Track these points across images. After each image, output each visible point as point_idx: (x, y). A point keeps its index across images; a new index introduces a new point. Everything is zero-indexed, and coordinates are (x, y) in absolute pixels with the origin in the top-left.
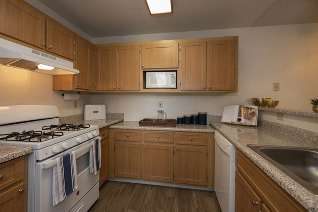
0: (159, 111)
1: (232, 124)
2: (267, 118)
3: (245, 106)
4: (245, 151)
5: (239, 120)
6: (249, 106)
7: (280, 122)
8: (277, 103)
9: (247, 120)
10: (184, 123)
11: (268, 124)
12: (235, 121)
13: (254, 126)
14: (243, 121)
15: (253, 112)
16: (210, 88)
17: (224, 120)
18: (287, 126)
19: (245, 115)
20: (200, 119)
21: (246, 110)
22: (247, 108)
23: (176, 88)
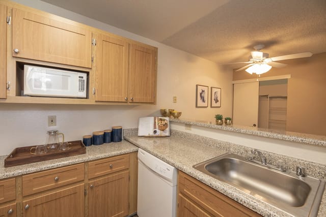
0: (50, 133)
1: (149, 137)
2: (176, 128)
3: (159, 118)
4: (200, 177)
5: (155, 132)
6: (162, 118)
7: (188, 131)
8: (180, 114)
9: (162, 131)
10: (94, 144)
11: (177, 133)
12: (152, 133)
13: (167, 136)
14: (159, 133)
15: (166, 123)
16: (132, 100)
17: (140, 134)
18: (195, 135)
19: (159, 126)
20: (114, 136)
21: (160, 122)
22: (161, 120)
23: (87, 98)
